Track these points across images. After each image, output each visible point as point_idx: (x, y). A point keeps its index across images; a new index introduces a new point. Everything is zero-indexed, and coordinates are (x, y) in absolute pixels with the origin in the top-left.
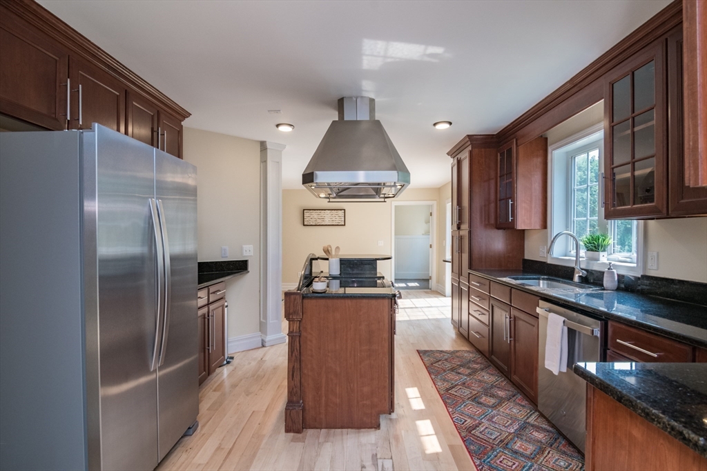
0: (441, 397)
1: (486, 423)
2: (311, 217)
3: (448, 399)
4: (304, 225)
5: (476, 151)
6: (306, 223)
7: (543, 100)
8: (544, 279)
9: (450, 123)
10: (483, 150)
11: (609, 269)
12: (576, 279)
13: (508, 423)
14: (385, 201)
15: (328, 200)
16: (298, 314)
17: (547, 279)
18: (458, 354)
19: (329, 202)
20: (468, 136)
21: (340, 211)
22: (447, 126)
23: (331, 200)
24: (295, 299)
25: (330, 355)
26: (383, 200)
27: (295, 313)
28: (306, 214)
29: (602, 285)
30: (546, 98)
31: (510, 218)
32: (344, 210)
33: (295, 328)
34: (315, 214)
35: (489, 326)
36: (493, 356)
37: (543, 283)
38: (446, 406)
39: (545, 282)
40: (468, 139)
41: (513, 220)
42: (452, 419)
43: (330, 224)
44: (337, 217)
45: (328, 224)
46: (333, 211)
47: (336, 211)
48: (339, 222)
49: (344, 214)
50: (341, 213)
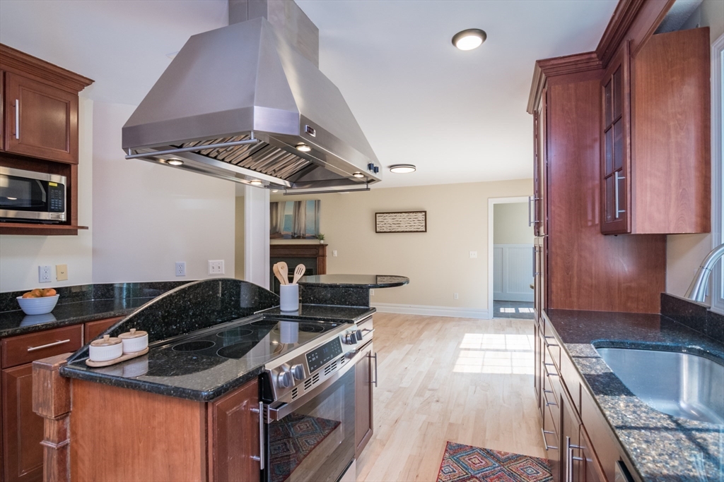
2: (386, 222)
4: (376, 232)
5: (558, 89)
6: (378, 230)
8: (690, 351)
9: (483, 35)
10: (571, 85)
16: (49, 407)
17: (700, 353)
18: (514, 466)
21: (420, 214)
22: (477, 39)
24: (44, 378)
27: (46, 404)
28: (379, 219)
31: (618, 212)
32: (425, 212)
34: (389, 219)
37: (691, 363)
39: (696, 358)
40: (540, 70)
41: (623, 216)
43: (407, 230)
44: (416, 222)
45: (405, 230)
46: (411, 214)
47: (414, 214)
48: (419, 227)
49: (424, 217)
50: (421, 216)
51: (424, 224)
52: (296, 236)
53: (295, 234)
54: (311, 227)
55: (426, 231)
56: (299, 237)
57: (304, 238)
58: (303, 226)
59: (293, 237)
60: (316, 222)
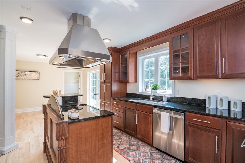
0: (118, 152)
1: (141, 158)
2: (19, 75)
3: (121, 152)
5: (113, 53)
7: (144, 39)
9: (110, 40)
10: (115, 53)
11: (165, 95)
12: (151, 99)
13: (146, 154)
14: (84, 69)
15: (55, 66)
16: (65, 135)
19: (56, 67)
20: (111, 47)
22: (108, 41)
23: (57, 66)
24: (63, 126)
25: (83, 153)
26: (83, 68)
27: (64, 134)
29: (163, 101)
30: (145, 39)
31: (127, 79)
32: (39, 72)
33: (62, 144)
34: (21, 73)
35: (123, 118)
36: (126, 129)
38: (123, 156)
40: (111, 48)
42: (129, 161)
43: (30, 78)
44: (35, 75)
45: (29, 78)
46: (33, 72)
47: (34, 72)
48: (36, 78)
49: (39, 74)
50: (37, 73)
51: (38, 77)
55: (39, 79)
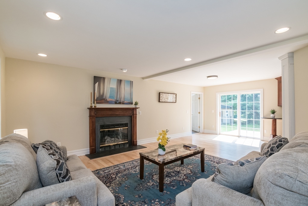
4: (159, 102)
21: (174, 95)
28: (161, 96)
32: (176, 94)
34: (164, 96)
43: (170, 102)
49: (176, 96)
51: (175, 99)
52: (118, 102)
53: (117, 101)
54: (127, 96)
55: (176, 102)
56: (120, 103)
57: (123, 103)
58: (123, 96)
59: (116, 103)
60: (131, 94)
